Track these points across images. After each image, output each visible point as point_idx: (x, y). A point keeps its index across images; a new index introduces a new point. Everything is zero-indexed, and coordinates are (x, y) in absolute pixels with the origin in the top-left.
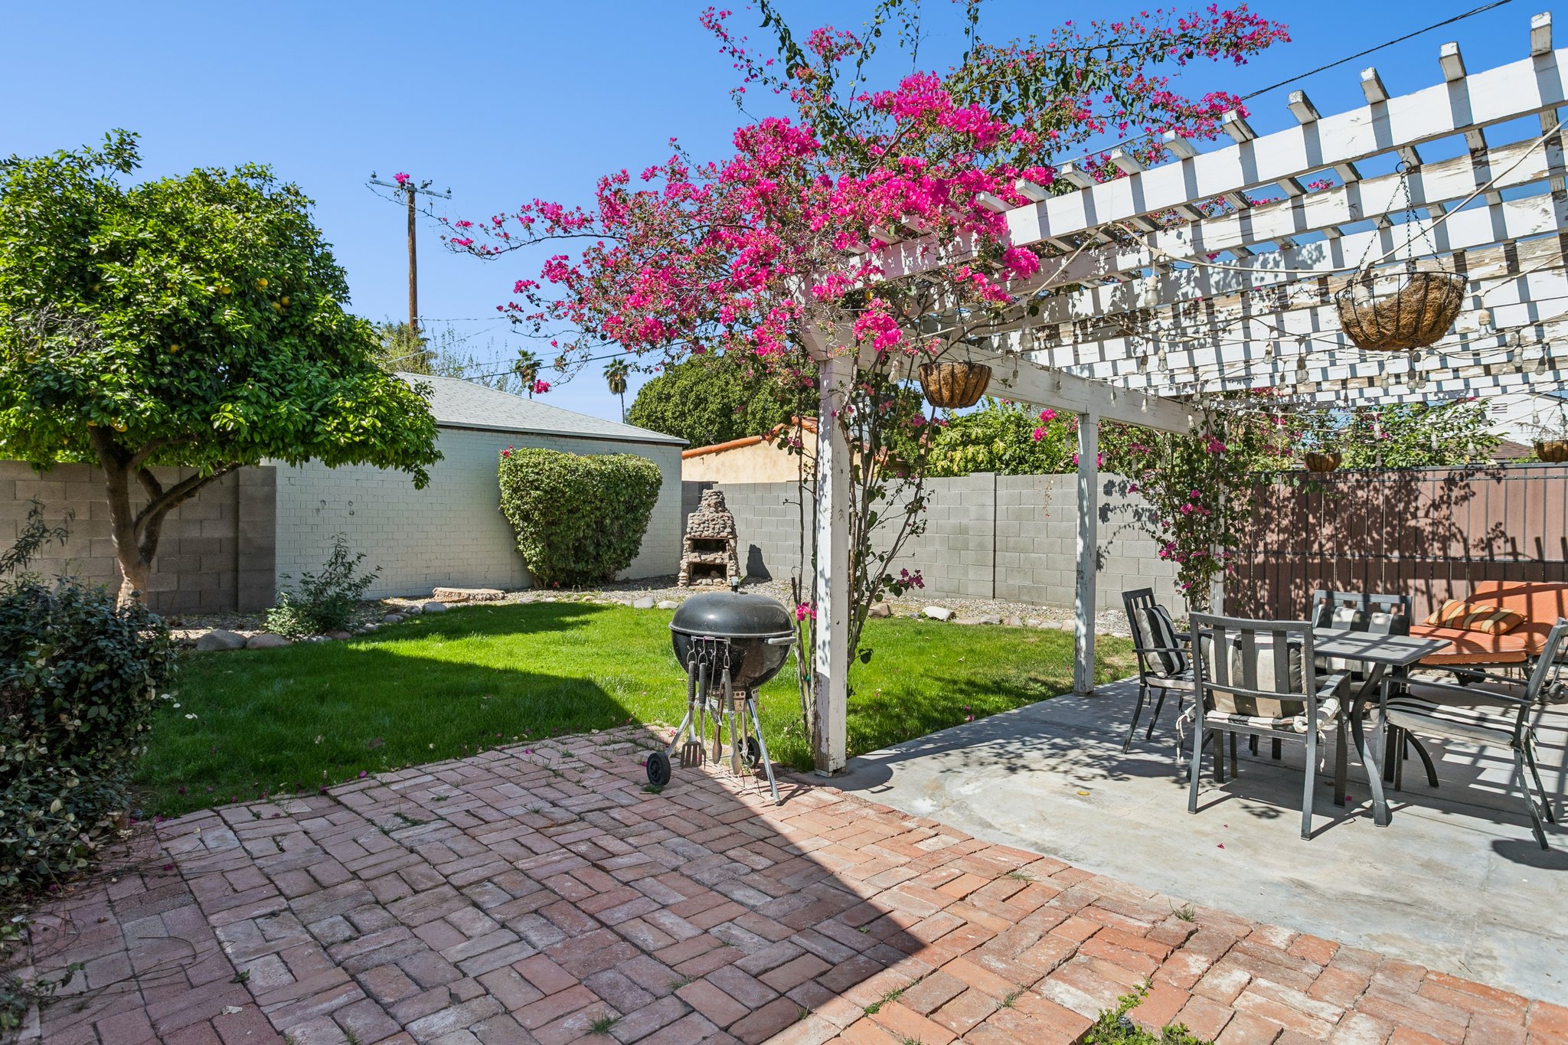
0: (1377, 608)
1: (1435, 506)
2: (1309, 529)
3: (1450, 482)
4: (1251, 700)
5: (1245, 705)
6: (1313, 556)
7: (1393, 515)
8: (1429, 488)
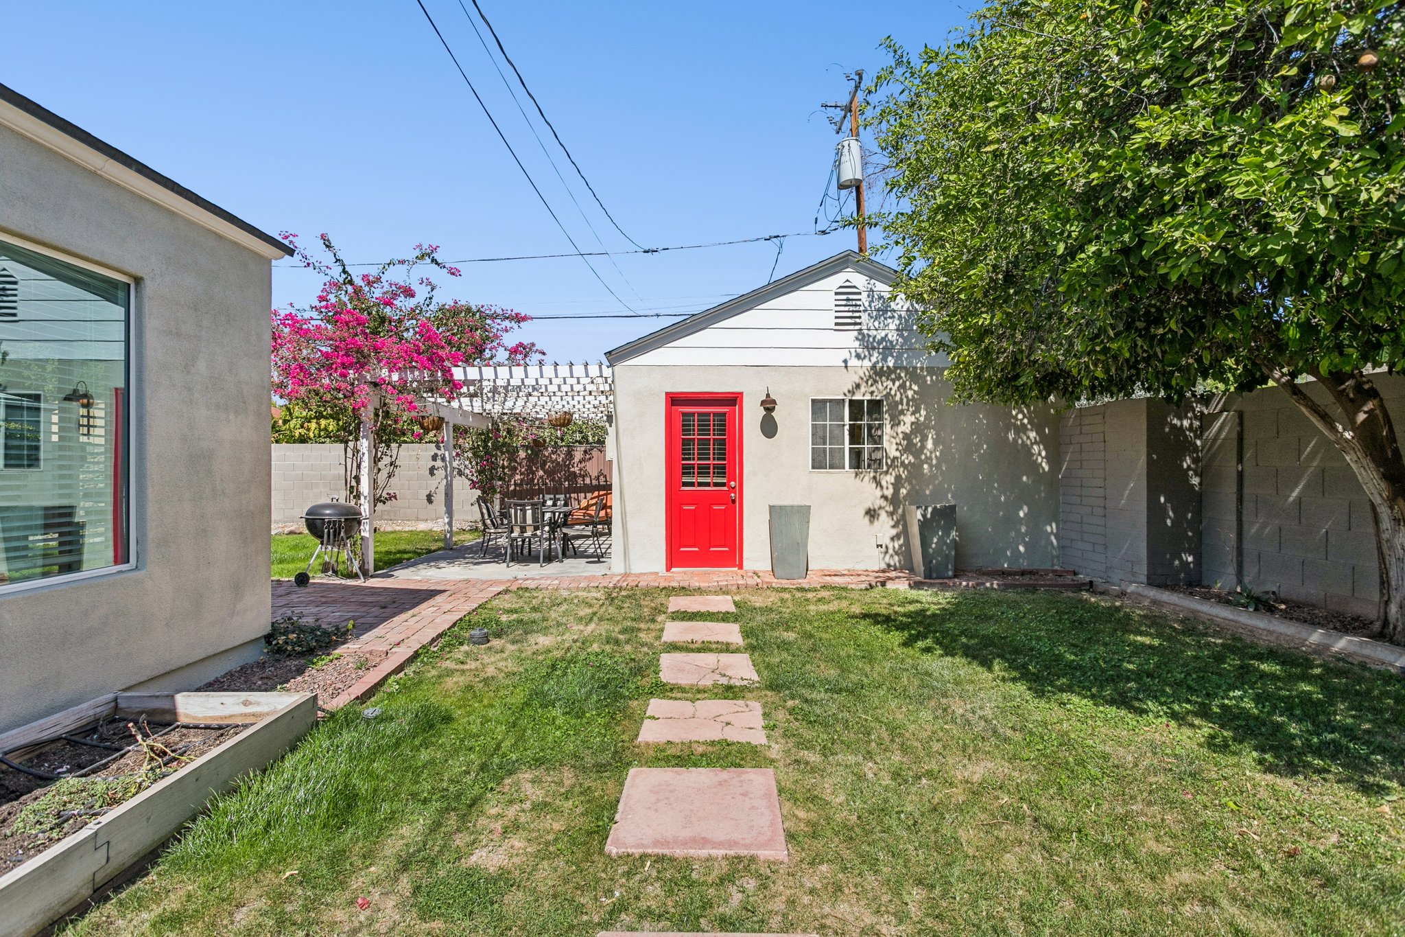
0: (559, 499)
1: (580, 462)
2: (533, 473)
3: (585, 452)
4: (525, 527)
5: (523, 530)
6: (535, 485)
7: (566, 466)
8: (578, 455)
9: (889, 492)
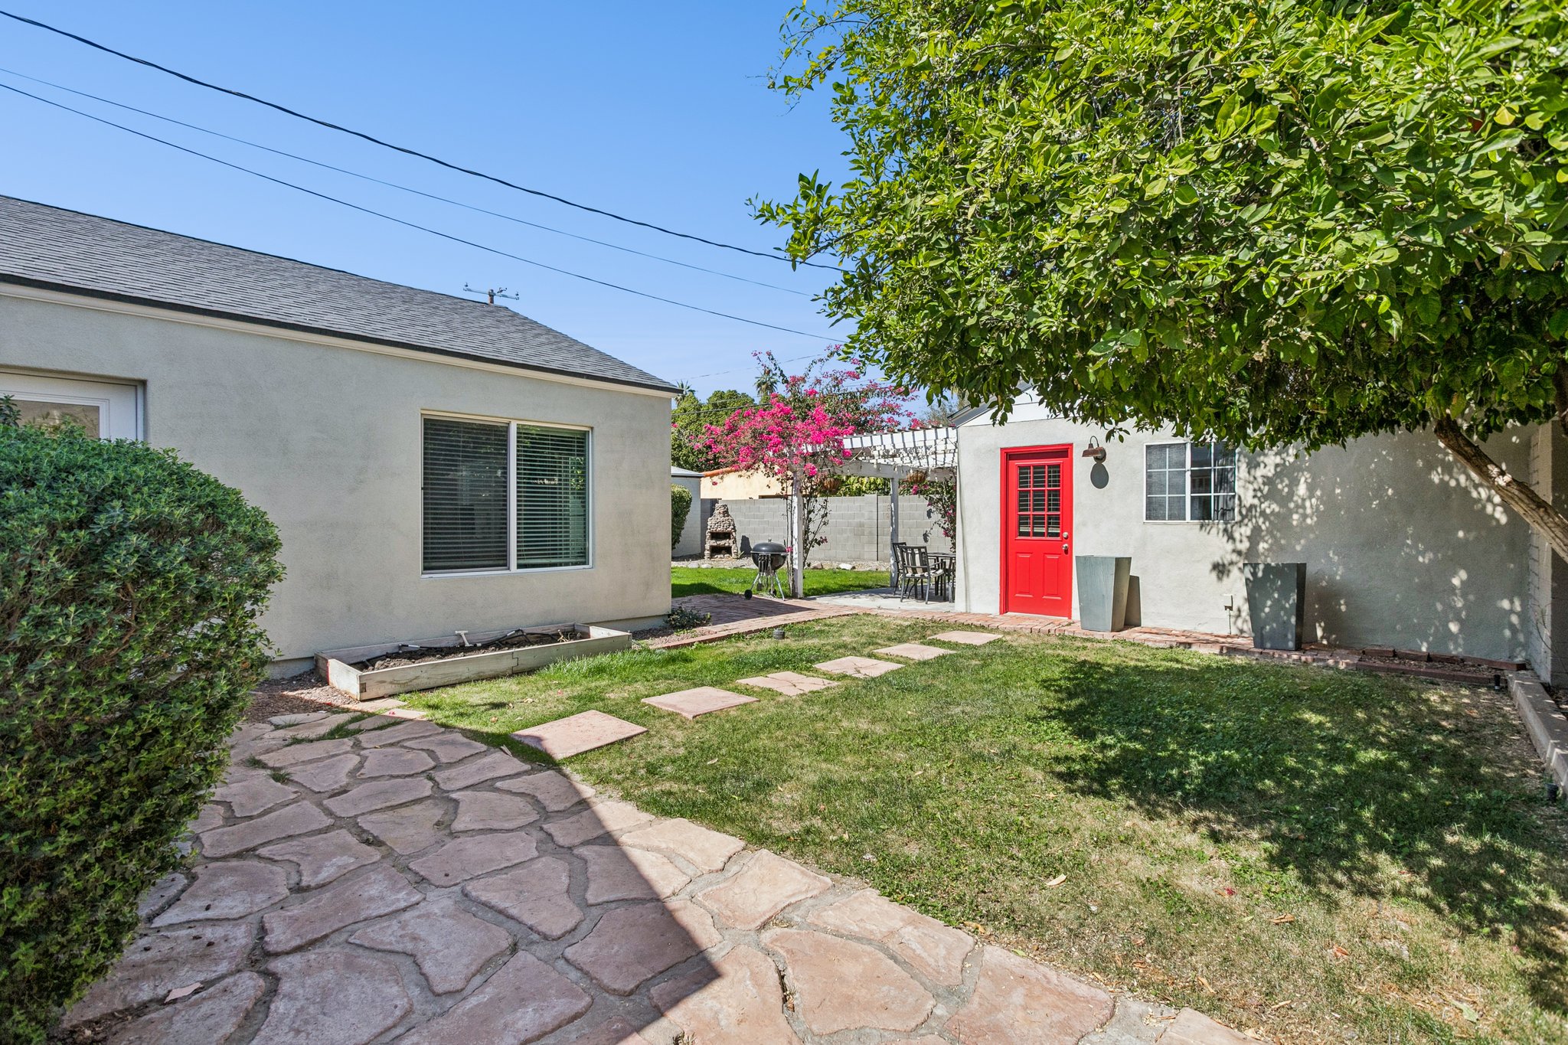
9: (1244, 546)
